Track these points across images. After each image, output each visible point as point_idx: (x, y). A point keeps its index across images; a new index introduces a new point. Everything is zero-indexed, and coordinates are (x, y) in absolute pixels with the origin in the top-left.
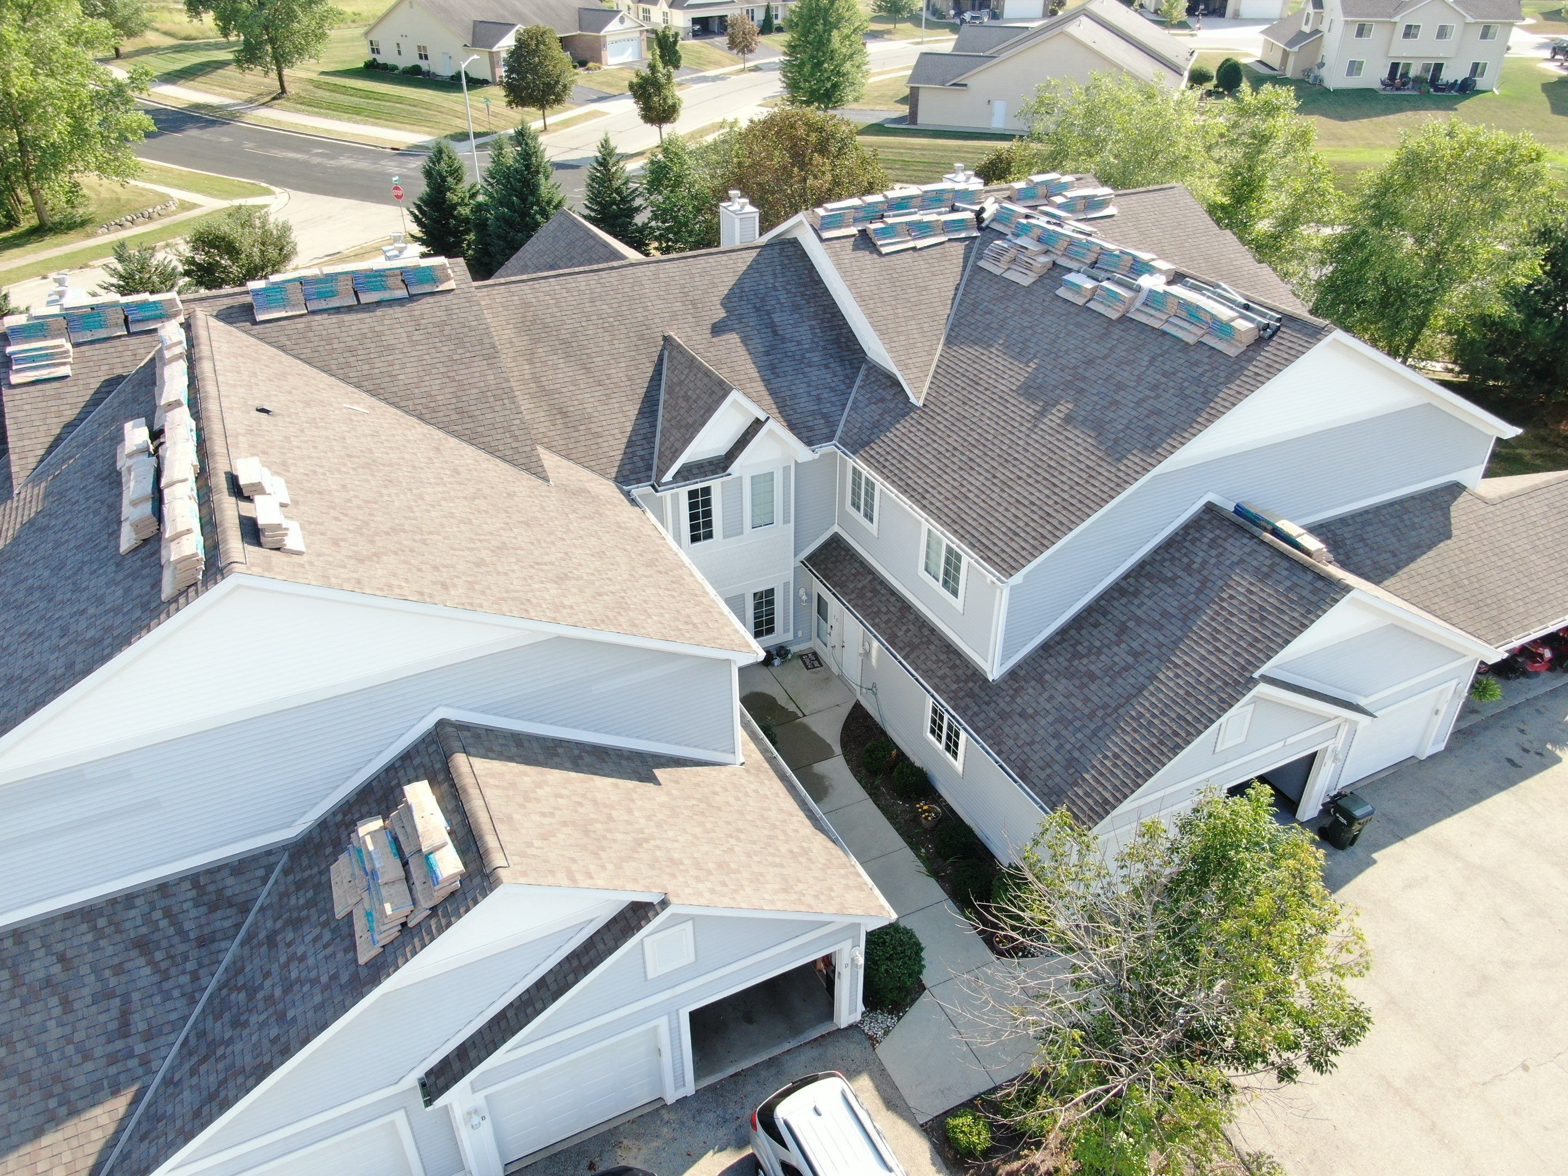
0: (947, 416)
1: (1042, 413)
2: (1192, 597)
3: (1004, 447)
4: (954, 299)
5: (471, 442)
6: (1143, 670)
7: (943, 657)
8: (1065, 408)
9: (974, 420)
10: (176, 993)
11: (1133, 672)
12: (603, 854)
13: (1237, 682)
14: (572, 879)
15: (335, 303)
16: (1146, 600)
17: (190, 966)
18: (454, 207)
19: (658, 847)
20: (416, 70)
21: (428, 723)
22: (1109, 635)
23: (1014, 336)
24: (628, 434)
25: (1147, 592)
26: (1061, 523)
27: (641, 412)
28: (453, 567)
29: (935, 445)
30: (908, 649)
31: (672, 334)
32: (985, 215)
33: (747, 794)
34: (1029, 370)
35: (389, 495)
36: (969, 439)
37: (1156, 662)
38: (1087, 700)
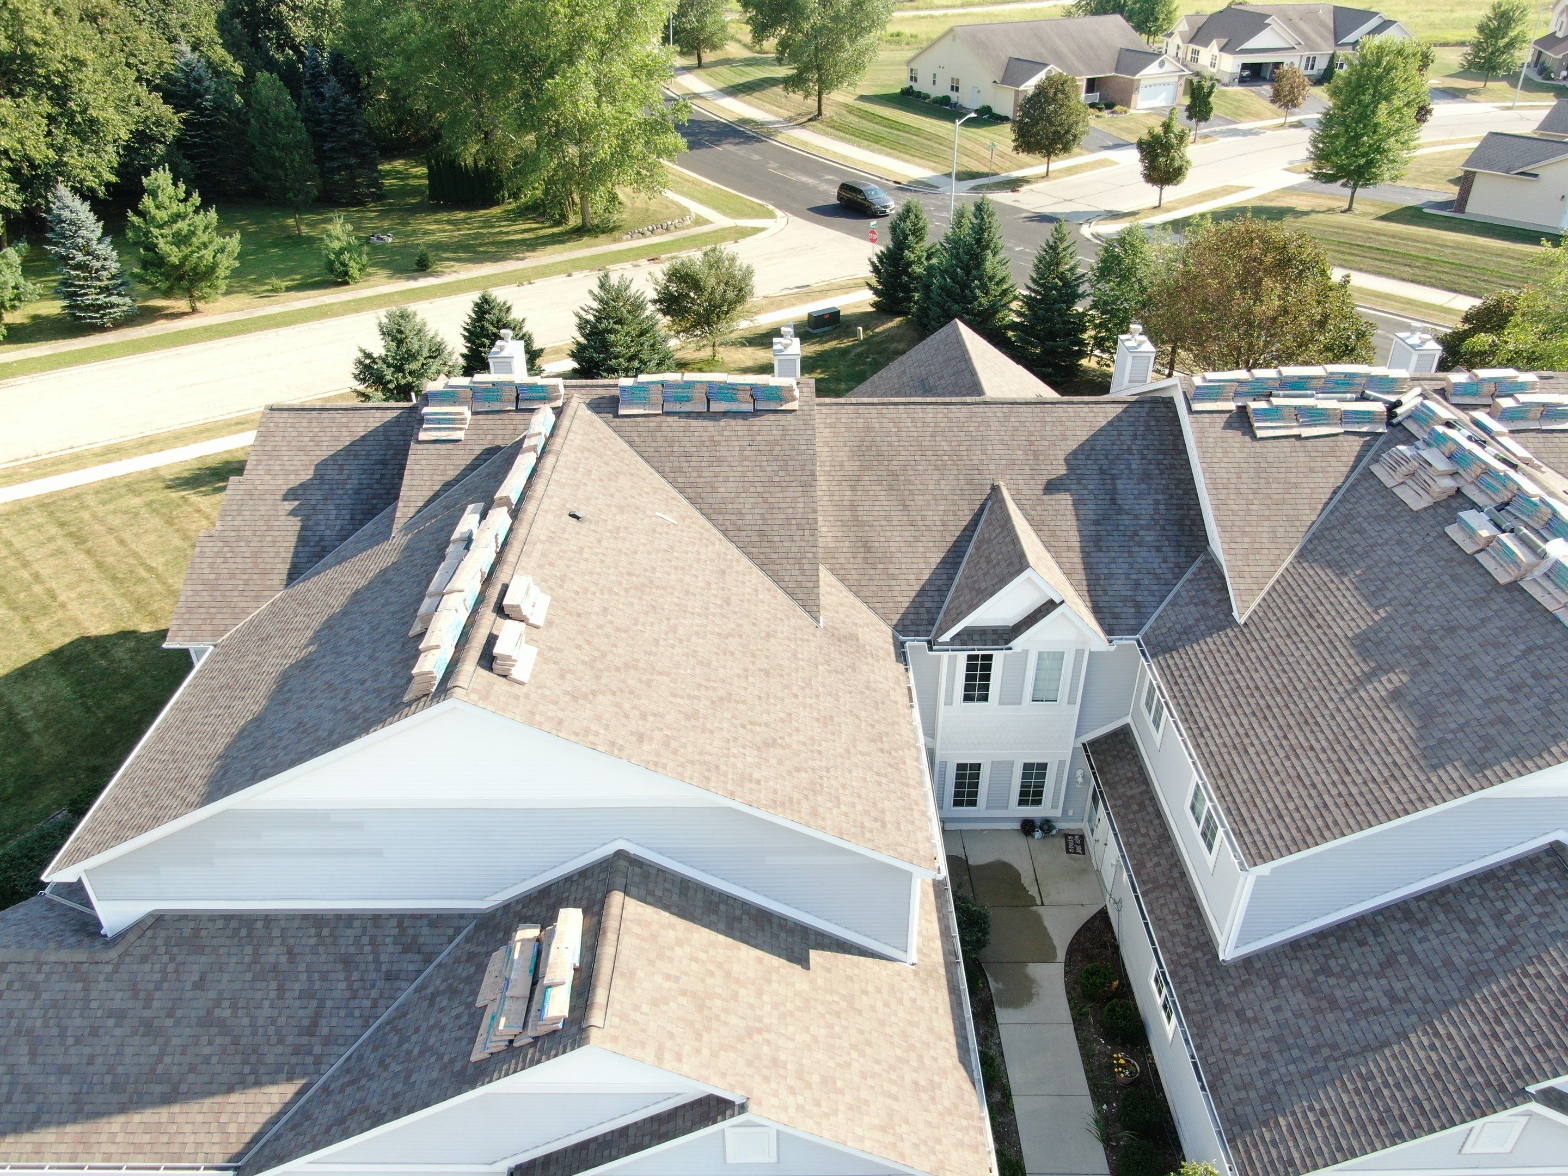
0: (1264, 645)
1: (1369, 677)
2: (1488, 956)
3: (1311, 705)
4: (1327, 504)
5: (762, 566)
6: (1395, 1021)
7: (1182, 910)
8: (1397, 679)
9: (1291, 659)
10: (357, 1013)
11: (1382, 1019)
12: (706, 1037)
13: (1502, 1087)
14: (659, 1058)
15: (687, 407)
16: (1432, 936)
17: (374, 993)
18: (910, 264)
19: (768, 1042)
20: (946, 100)
21: (609, 850)
22: (1373, 962)
23: (1376, 570)
24: (922, 583)
25: (1437, 927)
26: (1336, 822)
27: (944, 562)
28: (661, 716)
29: (1238, 676)
30: (1150, 886)
31: (1002, 484)
32: (1399, 411)
33: (900, 1002)
34: (1376, 618)
35: (644, 624)
36: (1277, 681)
37: (1414, 1018)
38: (1316, 1029)
